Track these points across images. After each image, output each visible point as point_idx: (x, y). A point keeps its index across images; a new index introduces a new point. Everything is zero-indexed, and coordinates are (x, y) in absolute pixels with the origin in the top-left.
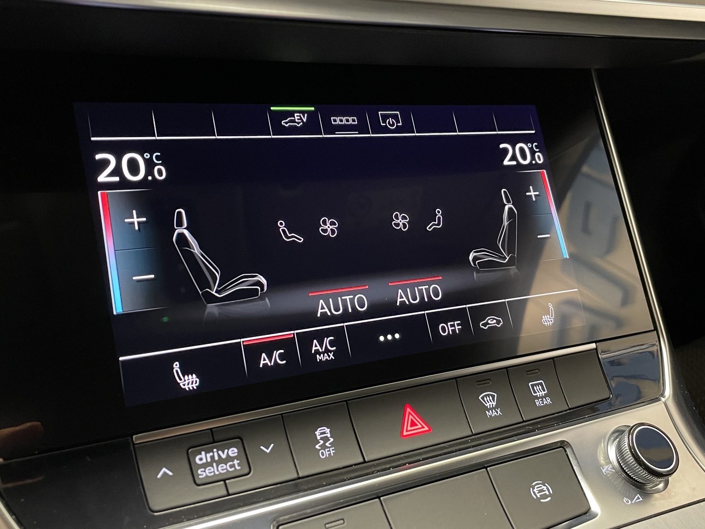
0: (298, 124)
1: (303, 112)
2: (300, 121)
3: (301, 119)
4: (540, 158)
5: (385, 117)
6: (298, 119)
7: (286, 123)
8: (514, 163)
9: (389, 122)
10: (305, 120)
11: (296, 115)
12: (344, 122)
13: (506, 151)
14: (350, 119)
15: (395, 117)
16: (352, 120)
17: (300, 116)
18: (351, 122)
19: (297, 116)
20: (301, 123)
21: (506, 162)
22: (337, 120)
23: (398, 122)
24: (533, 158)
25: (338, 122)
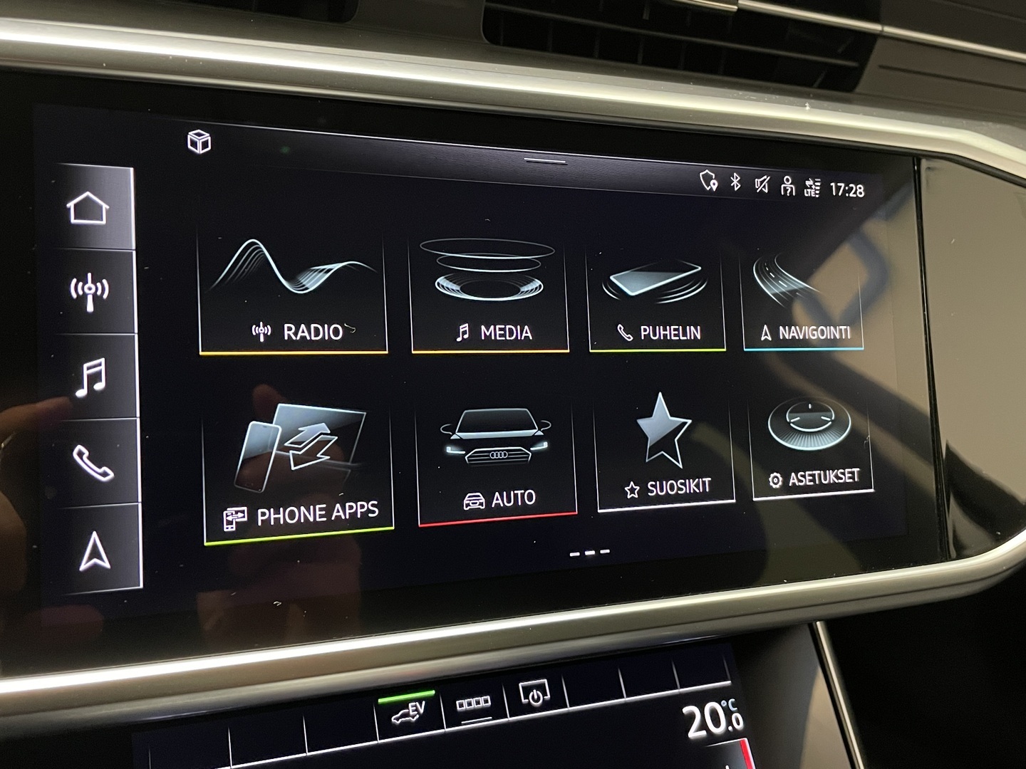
0: (413, 717)
1: (420, 700)
2: (416, 713)
3: (417, 710)
4: (739, 723)
5: (527, 690)
6: (413, 711)
7: (397, 719)
8: (703, 733)
9: (533, 696)
10: (422, 711)
11: (410, 705)
12: (474, 706)
13: (692, 717)
14: (481, 699)
15: (541, 688)
16: (484, 702)
17: (416, 706)
18: (482, 704)
19: (412, 706)
20: (418, 716)
21: (693, 734)
22: (464, 705)
23: (545, 694)
24: (729, 723)
25: (466, 707)
